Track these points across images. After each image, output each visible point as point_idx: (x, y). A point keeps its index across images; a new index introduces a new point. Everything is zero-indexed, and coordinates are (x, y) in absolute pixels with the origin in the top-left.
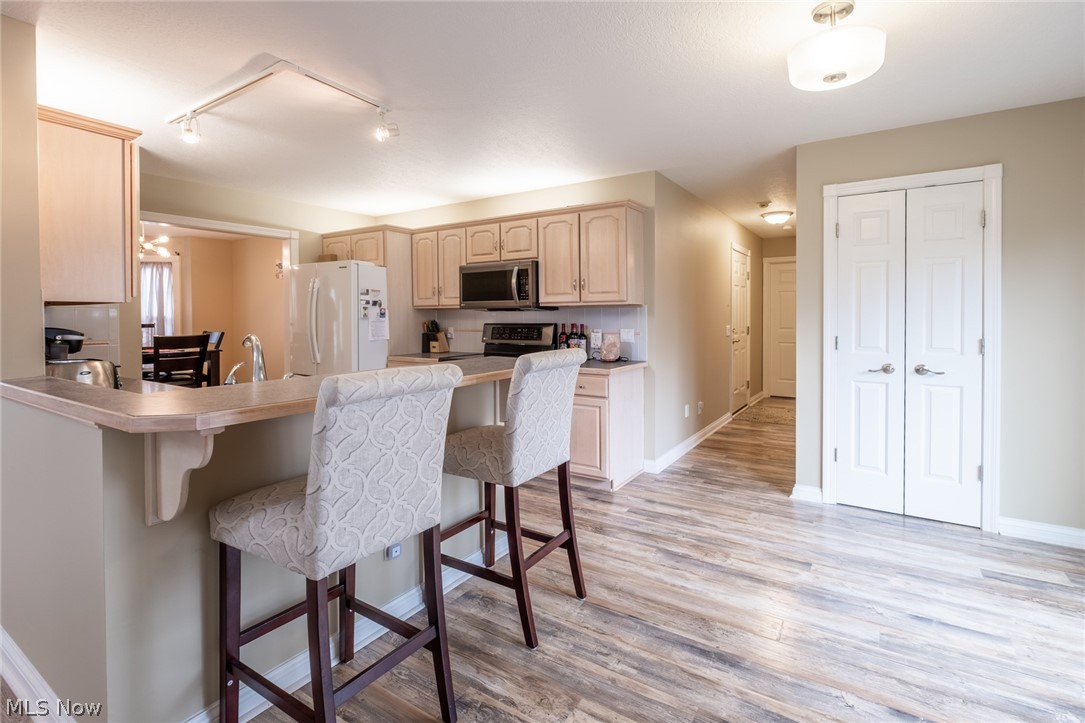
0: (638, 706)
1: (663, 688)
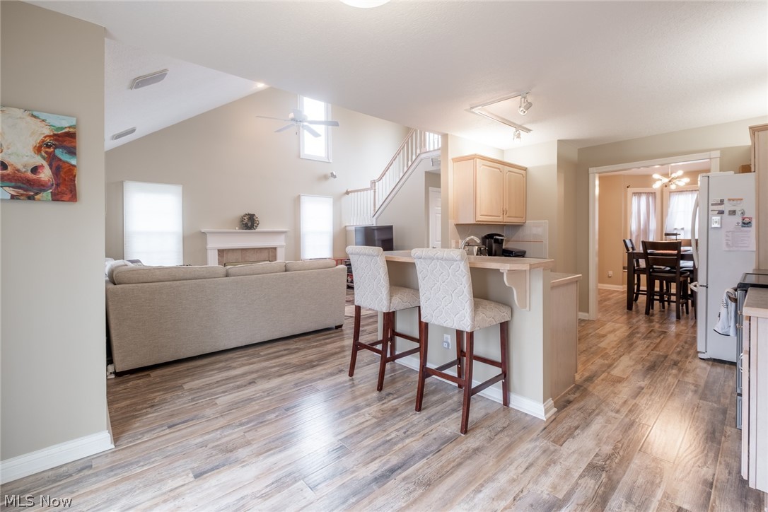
0: (365, 434)
1: (372, 445)
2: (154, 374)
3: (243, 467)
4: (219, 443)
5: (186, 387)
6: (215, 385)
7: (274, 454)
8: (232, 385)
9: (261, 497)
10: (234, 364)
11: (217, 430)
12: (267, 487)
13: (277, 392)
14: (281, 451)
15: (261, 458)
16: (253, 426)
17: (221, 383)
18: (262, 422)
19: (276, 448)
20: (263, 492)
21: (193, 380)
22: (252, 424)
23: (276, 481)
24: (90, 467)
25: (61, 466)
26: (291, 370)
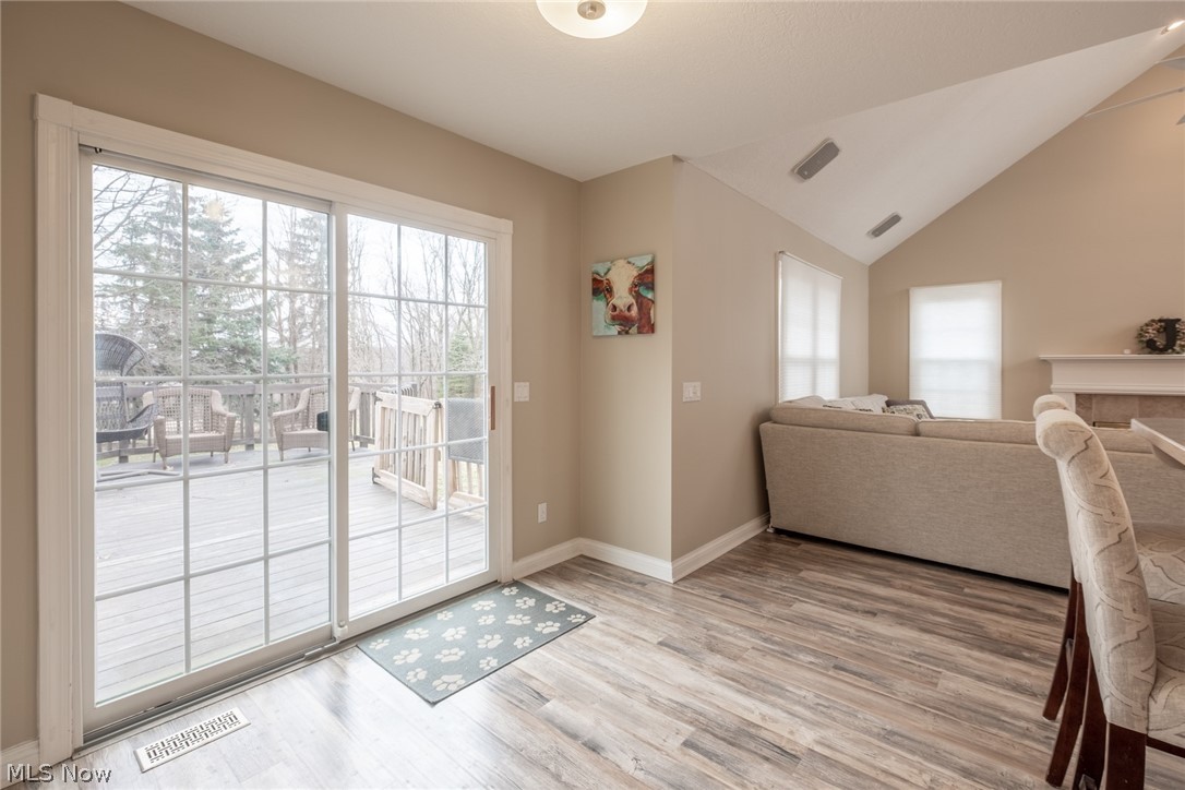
2: (805, 546)
3: (692, 669)
4: (719, 636)
5: (802, 574)
6: (829, 590)
7: (730, 686)
8: (845, 600)
9: (651, 700)
10: (898, 582)
11: (742, 626)
12: (669, 699)
13: (874, 642)
14: (739, 691)
15: (717, 678)
16: (773, 650)
17: (838, 591)
18: (786, 654)
19: (744, 685)
20: (659, 699)
21: (827, 573)
22: (776, 648)
23: (682, 705)
24: (643, 584)
25: (635, 572)
26: (961, 635)
